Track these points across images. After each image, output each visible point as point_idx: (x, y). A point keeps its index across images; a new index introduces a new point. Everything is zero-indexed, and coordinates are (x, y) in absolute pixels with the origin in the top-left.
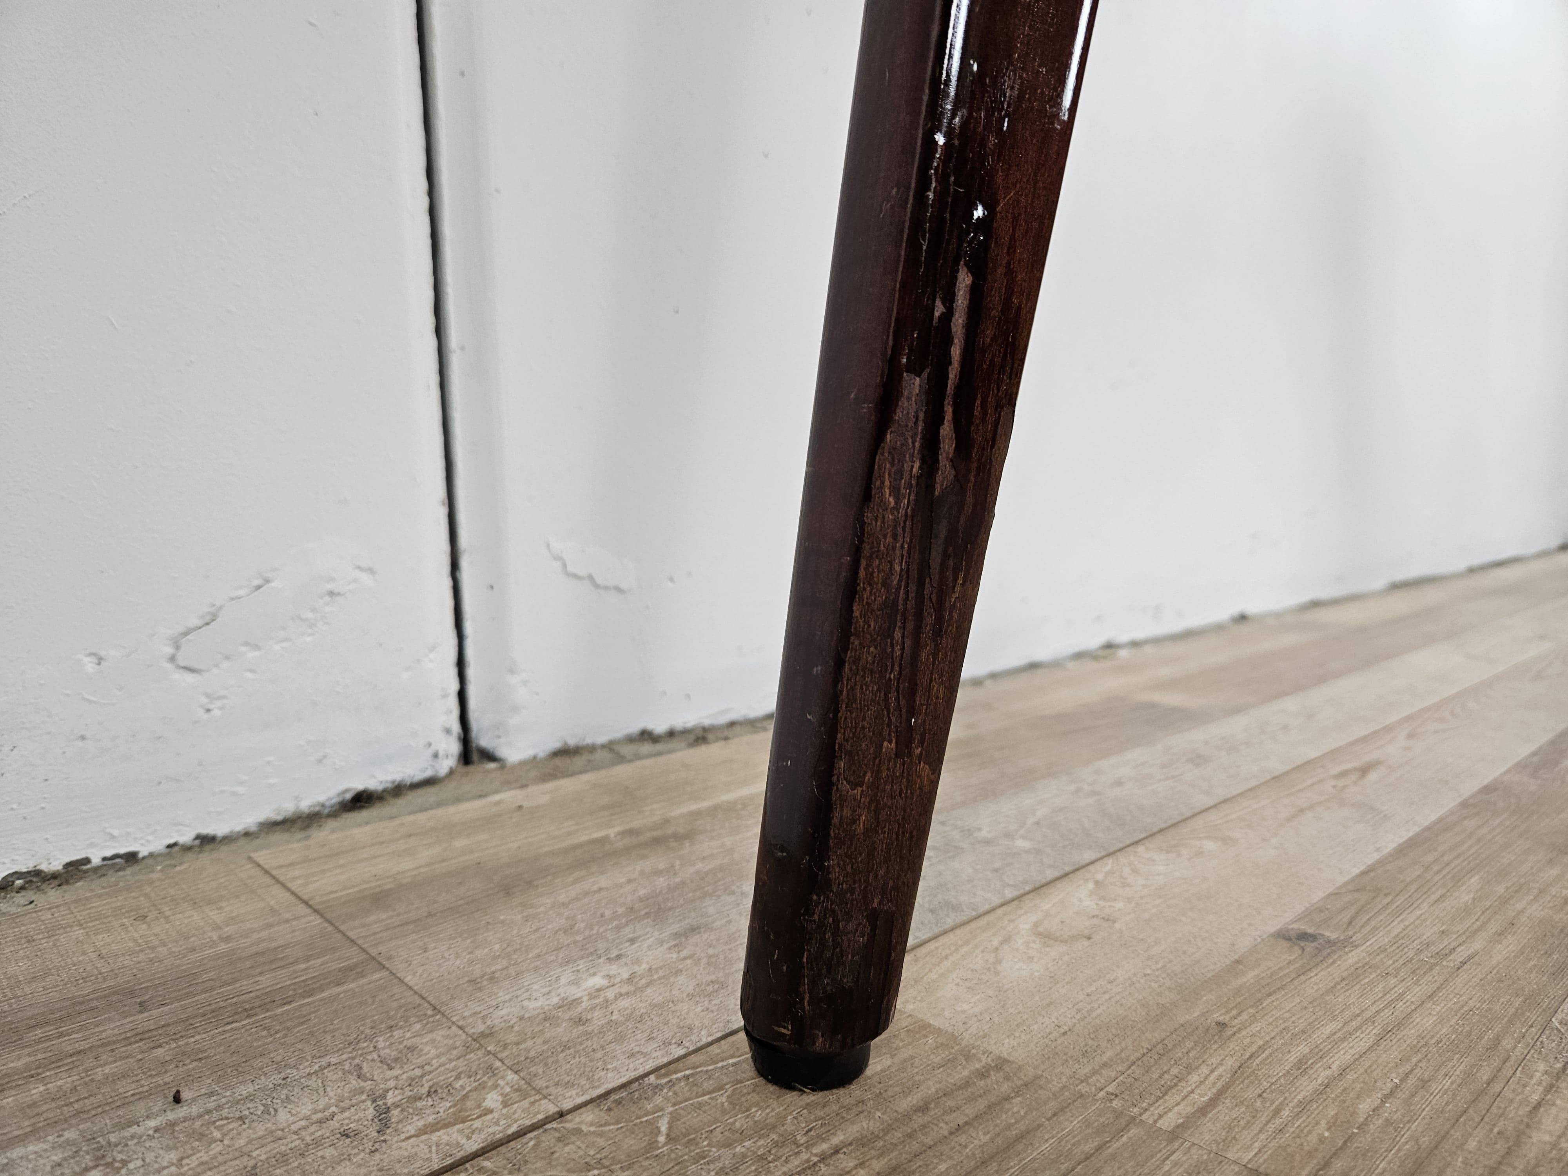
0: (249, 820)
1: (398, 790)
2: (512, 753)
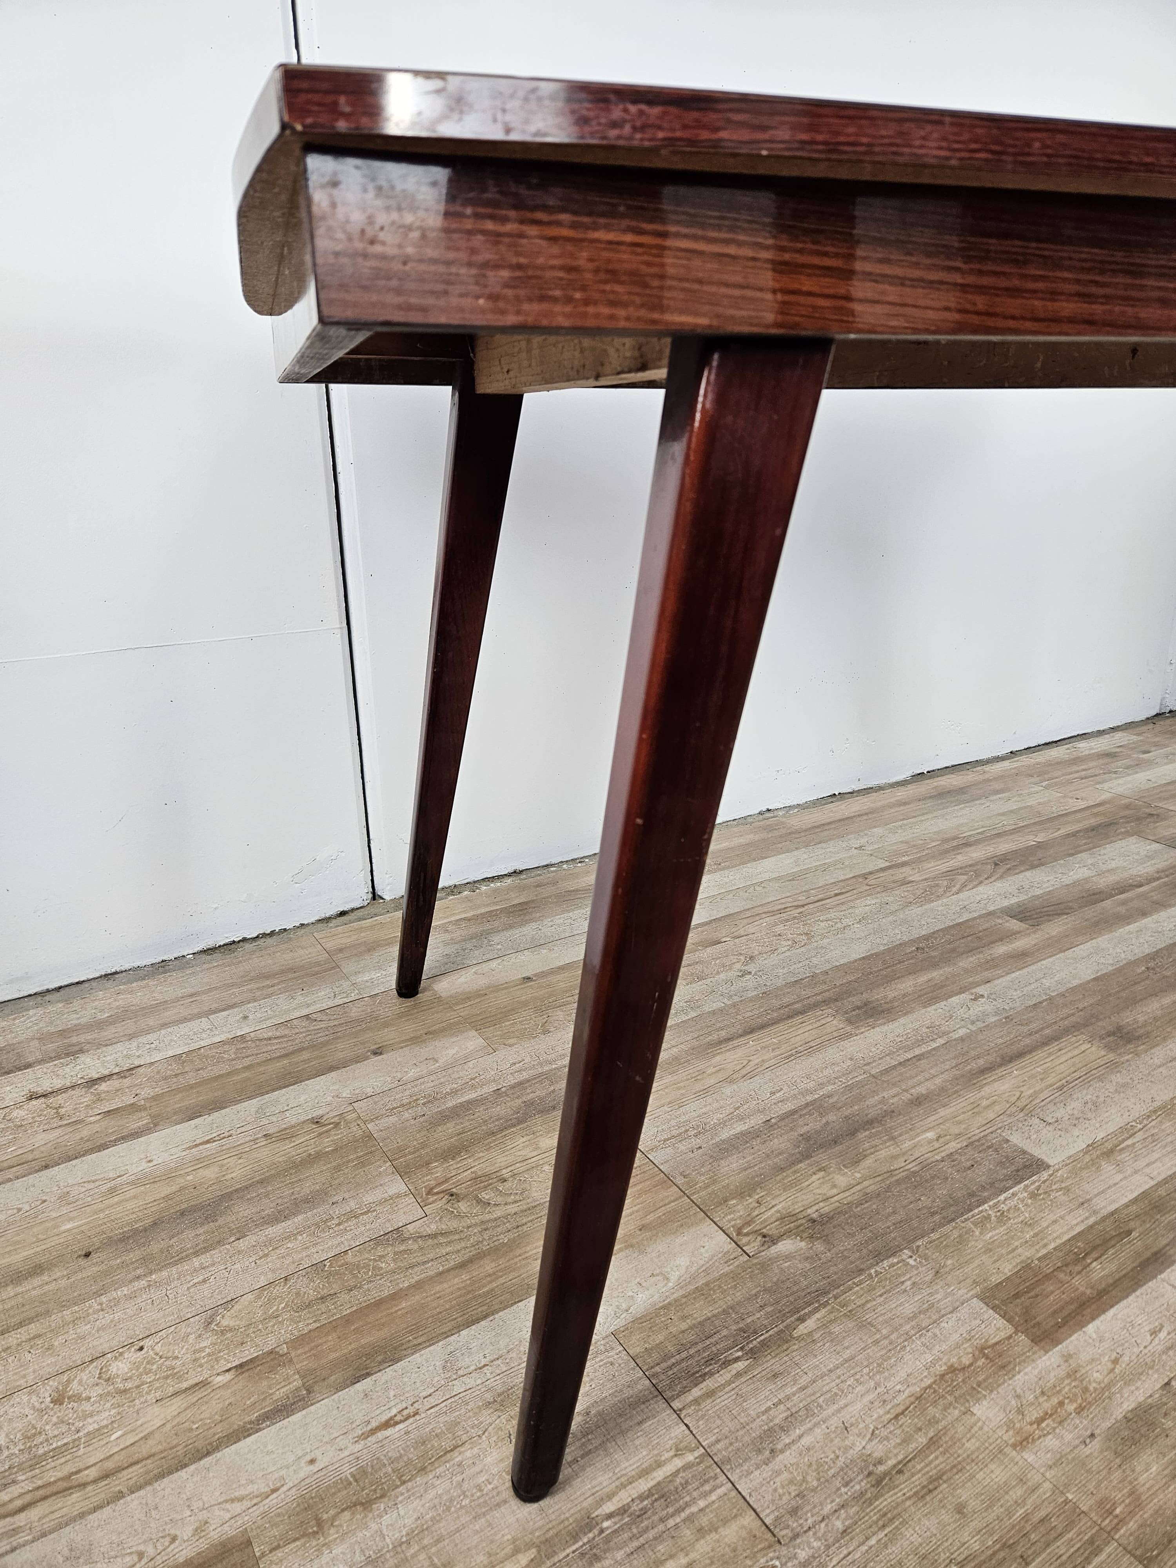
0: (313, 920)
1: (353, 910)
2: (387, 897)
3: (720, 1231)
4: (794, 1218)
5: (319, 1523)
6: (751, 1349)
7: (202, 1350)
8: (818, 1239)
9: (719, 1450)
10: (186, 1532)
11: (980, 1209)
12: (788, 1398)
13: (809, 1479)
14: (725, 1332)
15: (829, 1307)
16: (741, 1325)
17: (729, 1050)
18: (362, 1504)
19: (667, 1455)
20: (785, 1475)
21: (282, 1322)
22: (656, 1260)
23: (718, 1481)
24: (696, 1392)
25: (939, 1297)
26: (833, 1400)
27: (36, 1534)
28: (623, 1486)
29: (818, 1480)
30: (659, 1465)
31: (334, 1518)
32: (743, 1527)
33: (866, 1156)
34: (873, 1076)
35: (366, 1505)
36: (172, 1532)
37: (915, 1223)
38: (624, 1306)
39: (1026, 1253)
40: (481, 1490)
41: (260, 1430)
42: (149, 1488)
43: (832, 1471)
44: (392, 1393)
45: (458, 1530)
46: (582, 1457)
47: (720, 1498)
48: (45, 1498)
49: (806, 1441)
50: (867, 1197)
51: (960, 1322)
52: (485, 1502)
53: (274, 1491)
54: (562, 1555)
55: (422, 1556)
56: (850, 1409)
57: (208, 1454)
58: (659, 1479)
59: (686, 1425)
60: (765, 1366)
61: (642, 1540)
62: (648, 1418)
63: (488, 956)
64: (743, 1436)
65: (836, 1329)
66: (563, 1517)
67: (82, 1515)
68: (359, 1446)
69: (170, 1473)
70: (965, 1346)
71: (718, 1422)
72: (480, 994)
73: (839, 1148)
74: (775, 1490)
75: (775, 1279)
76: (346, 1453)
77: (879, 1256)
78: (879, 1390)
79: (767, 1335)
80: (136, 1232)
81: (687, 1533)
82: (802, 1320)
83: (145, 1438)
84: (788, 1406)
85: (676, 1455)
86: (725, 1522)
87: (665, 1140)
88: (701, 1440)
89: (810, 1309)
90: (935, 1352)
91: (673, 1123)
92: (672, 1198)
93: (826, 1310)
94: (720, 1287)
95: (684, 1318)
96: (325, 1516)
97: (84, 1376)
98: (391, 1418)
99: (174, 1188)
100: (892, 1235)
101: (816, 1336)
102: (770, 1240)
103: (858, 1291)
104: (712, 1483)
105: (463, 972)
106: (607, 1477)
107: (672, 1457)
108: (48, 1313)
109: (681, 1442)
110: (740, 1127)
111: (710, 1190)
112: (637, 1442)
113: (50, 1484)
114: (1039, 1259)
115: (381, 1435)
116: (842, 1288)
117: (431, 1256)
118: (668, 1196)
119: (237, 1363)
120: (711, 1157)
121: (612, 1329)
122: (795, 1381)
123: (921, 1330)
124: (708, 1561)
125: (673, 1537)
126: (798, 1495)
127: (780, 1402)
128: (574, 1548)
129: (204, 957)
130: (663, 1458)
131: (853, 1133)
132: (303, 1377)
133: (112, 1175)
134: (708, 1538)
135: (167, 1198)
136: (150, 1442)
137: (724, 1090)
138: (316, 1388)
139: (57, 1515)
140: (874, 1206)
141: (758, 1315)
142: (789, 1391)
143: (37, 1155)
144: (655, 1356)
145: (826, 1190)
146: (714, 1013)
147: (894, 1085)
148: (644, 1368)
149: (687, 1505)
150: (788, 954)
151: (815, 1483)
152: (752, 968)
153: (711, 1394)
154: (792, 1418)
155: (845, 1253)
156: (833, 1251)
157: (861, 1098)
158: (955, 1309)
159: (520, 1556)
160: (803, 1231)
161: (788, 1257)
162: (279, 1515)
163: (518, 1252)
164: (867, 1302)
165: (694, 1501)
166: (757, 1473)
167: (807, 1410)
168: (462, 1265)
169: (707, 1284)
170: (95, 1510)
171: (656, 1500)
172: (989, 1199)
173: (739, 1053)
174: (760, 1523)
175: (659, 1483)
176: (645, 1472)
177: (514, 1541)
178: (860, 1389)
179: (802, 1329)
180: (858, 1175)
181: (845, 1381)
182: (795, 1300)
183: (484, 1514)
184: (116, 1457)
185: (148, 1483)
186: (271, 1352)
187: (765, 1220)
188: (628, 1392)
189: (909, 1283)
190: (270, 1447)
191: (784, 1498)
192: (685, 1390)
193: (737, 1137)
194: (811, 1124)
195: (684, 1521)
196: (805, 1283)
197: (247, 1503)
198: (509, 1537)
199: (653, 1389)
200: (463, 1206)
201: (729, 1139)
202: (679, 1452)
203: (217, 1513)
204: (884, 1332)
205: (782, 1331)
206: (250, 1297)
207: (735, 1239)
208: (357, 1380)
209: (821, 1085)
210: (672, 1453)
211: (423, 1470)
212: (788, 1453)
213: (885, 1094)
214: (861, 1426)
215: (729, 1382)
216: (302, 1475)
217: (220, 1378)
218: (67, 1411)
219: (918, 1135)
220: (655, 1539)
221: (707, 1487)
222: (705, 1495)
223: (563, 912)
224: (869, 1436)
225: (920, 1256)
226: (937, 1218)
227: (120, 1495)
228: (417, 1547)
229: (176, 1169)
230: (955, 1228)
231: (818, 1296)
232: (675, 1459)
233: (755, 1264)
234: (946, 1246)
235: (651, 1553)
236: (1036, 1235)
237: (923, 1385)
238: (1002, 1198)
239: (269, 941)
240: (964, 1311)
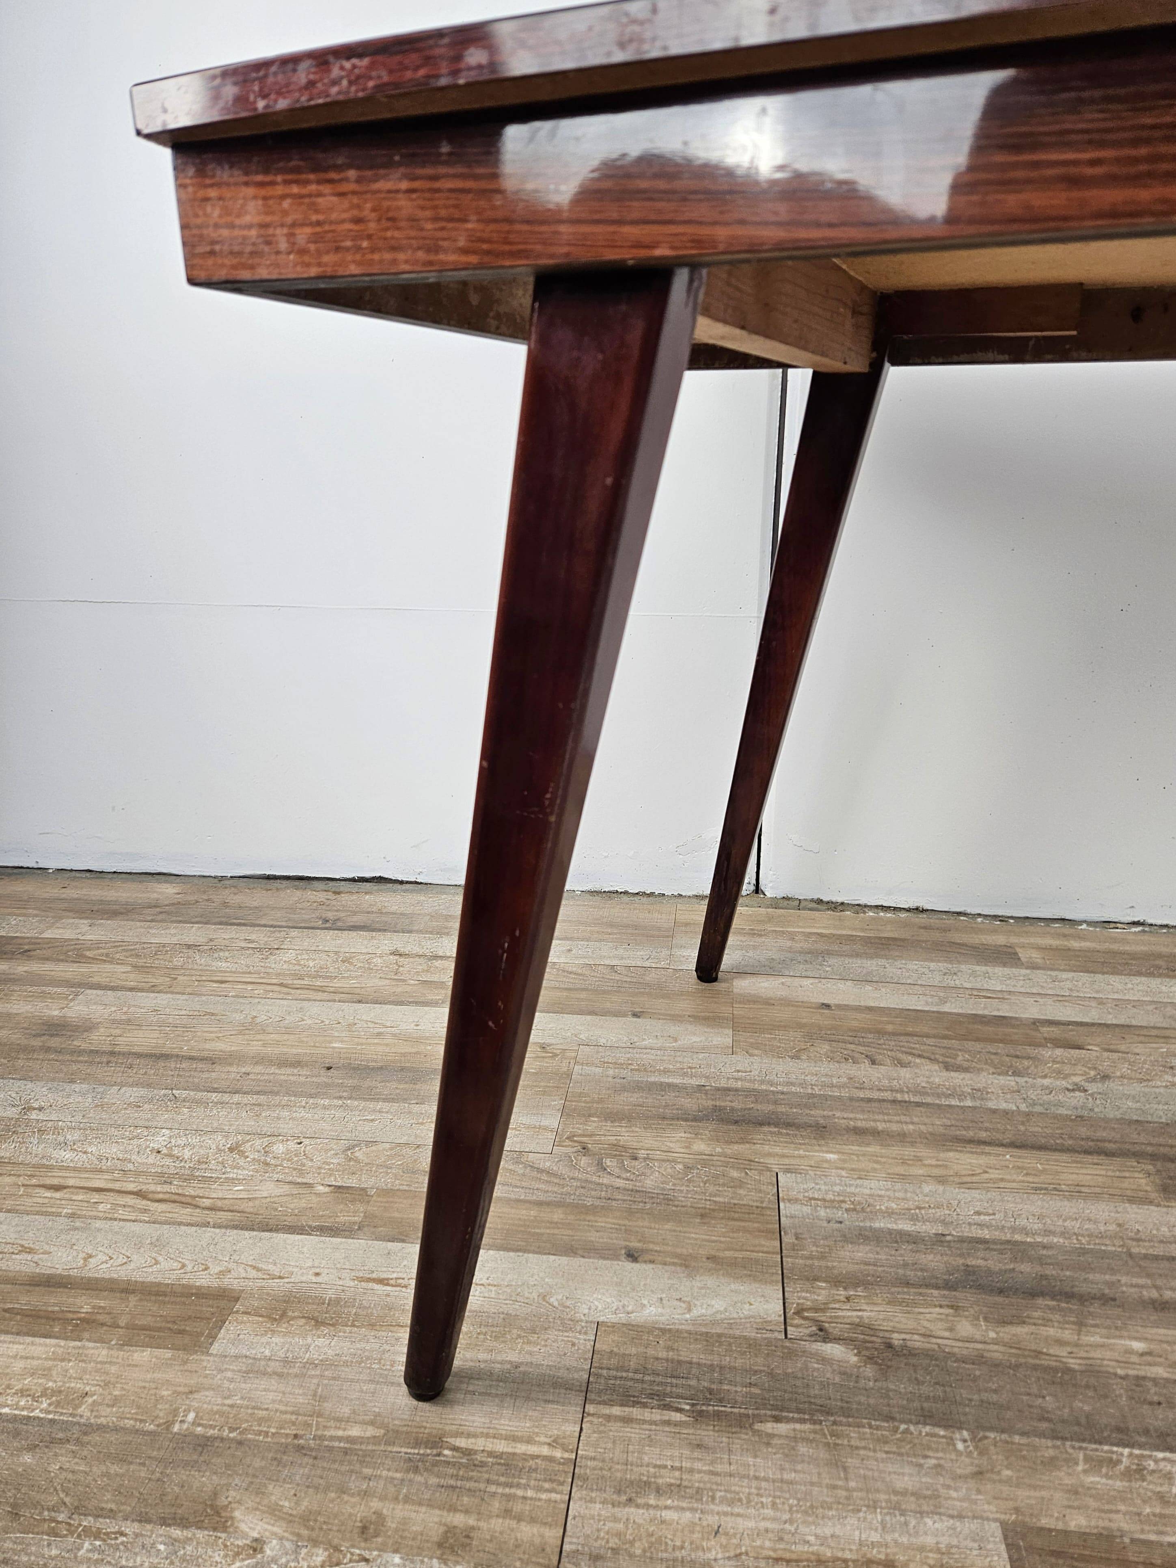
2: (769, 894)
3: (781, 1302)
4: (872, 1333)
5: (284, 1315)
6: (702, 1411)
7: (328, 1164)
8: (876, 1363)
9: (586, 1466)
10: (215, 1269)
11: (1115, 1449)
12: (691, 1471)
13: (637, 1544)
14: (693, 1383)
15: (818, 1427)
16: (714, 1386)
17: (972, 1153)
18: (317, 1321)
19: (542, 1439)
20: (620, 1526)
21: (387, 1173)
22: (696, 1290)
23: (561, 1488)
24: (616, 1411)
25: (954, 1494)
26: (731, 1503)
27: (152, 1219)
28: (487, 1436)
29: (644, 1551)
30: (529, 1441)
31: (293, 1318)
32: (542, 1536)
33: (1024, 1323)
34: (1130, 1255)
35: (318, 1323)
36: (210, 1265)
37: (1009, 1414)
38: (630, 1309)
39: (1121, 1523)
40: (392, 1366)
41: (310, 1234)
42: (223, 1230)
43: (665, 1555)
44: (405, 1263)
45: (352, 1381)
46: (480, 1394)
47: (549, 1501)
48: (174, 1202)
49: (668, 1515)
50: (979, 1360)
51: (951, 1532)
52: (386, 1376)
53: (280, 1278)
54: (395, 1449)
55: (315, 1381)
56: (740, 1520)
57: (270, 1230)
58: (518, 1451)
59: (581, 1429)
60: (699, 1432)
61: (459, 1483)
62: (558, 1402)
63: (809, 974)
64: (618, 1470)
65: (803, 1449)
66: (424, 1424)
67: (180, 1224)
68: (352, 1284)
69: (242, 1229)
70: (931, 1555)
71: (610, 1445)
72: (768, 1002)
73: (1000, 1299)
74: (598, 1530)
75: (790, 1370)
76: (341, 1283)
77: (926, 1417)
78: (787, 1526)
79: (729, 1410)
80: (367, 1067)
81: (496, 1505)
82: (777, 1419)
83: (249, 1199)
84: (684, 1477)
85: (549, 1444)
86: (533, 1520)
87: (811, 1199)
88: (581, 1447)
89: (796, 1416)
90: (889, 1538)
91: (837, 1188)
92: (765, 1249)
93: (812, 1427)
94: (730, 1344)
95: (669, 1349)
96: (290, 1314)
97: (258, 1142)
98: (388, 1279)
99: (414, 1050)
100: (967, 1410)
101: (775, 1441)
102: (823, 1334)
103: (864, 1433)
104: (554, 1485)
105: (772, 978)
106: (483, 1420)
107: (545, 1443)
108: (277, 1093)
109: (564, 1438)
110: (905, 1226)
111: (809, 1262)
112: (530, 1413)
113: (184, 1195)
114: (1133, 1540)
115: (371, 1285)
116: (850, 1420)
117: (524, 1184)
118: (763, 1246)
119: (339, 1184)
120: (845, 1236)
121: (601, 1319)
122: (712, 1463)
123: (896, 1508)
124: (488, 1537)
125: (483, 1499)
126: (612, 1549)
127: (680, 1469)
128: (409, 1451)
129: (588, 896)
130: (537, 1439)
131: (1033, 1294)
132: (365, 1217)
133: (388, 1024)
134: (507, 1521)
135: (404, 1055)
136: (251, 1204)
137: (924, 1185)
138: (366, 1229)
139: (170, 1215)
140: (978, 1373)
141: (739, 1389)
142: (698, 1465)
143: (363, 991)
144: (614, 1361)
145: (939, 1329)
146: (994, 1111)
147: (1149, 1276)
148: (594, 1365)
149: (518, 1486)
150: (1162, 1090)
151: (638, 1552)
152: (1092, 1088)
153: (627, 1420)
154: (677, 1489)
155: (891, 1394)
156: (878, 1384)
157: (1088, 1268)
158: (960, 1517)
159: (370, 1428)
160: (867, 1349)
161: (824, 1360)
162: (268, 1294)
163: (591, 1218)
164: (865, 1448)
165: (526, 1487)
166: (598, 1506)
167: (697, 1492)
168: (540, 1204)
169: (720, 1335)
170: (188, 1225)
171: (499, 1464)
172: (1141, 1446)
173: (983, 1160)
174: (559, 1543)
175: (514, 1454)
176: (514, 1438)
177: (378, 1415)
178: (769, 1512)
179: (769, 1427)
180: (992, 1335)
181: (762, 1496)
182: (790, 1400)
183: (378, 1383)
184: (226, 1202)
185: (226, 1227)
186: (363, 1189)
187: (836, 1317)
188: (562, 1373)
189: (933, 1462)
190: (305, 1249)
191: (599, 1542)
192: (609, 1403)
193: (890, 1232)
194: (992, 1262)
195: (503, 1495)
196: (817, 1392)
197: (260, 1275)
198: (377, 1410)
199: (585, 1385)
200: (584, 1161)
201: (881, 1230)
202: (554, 1443)
203: (241, 1270)
204: (852, 1484)
205: (748, 1416)
206: (388, 1146)
207: (788, 1315)
208: (393, 1240)
209: (1048, 1232)
210: (548, 1440)
211: (372, 1326)
212: (641, 1511)
213: (1124, 1279)
214: (735, 1541)
215: (652, 1423)
216: (304, 1279)
217: (321, 1188)
218: (230, 1158)
219: (1121, 1337)
220: (469, 1490)
221: (547, 1485)
222: (540, 1489)
223: (926, 960)
224: (732, 1554)
225: (976, 1447)
226: (1044, 1425)
227: (207, 1225)
228: (318, 1373)
229: (427, 1038)
230: (1054, 1447)
231: (817, 1411)
232: (546, 1447)
233: (787, 1347)
234: (1024, 1458)
235: (455, 1497)
236: (1162, 1516)
237: (840, 1554)
238: (1160, 1455)
239: (645, 900)
240: (969, 1526)
